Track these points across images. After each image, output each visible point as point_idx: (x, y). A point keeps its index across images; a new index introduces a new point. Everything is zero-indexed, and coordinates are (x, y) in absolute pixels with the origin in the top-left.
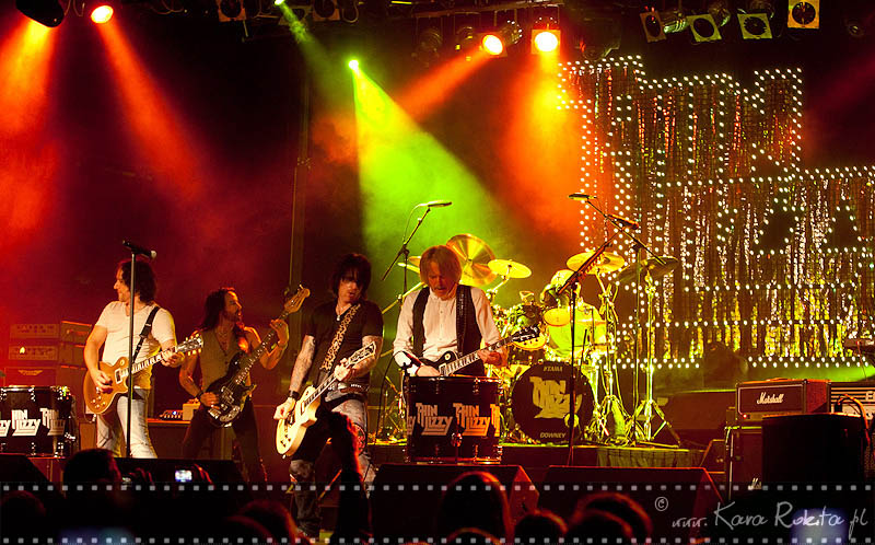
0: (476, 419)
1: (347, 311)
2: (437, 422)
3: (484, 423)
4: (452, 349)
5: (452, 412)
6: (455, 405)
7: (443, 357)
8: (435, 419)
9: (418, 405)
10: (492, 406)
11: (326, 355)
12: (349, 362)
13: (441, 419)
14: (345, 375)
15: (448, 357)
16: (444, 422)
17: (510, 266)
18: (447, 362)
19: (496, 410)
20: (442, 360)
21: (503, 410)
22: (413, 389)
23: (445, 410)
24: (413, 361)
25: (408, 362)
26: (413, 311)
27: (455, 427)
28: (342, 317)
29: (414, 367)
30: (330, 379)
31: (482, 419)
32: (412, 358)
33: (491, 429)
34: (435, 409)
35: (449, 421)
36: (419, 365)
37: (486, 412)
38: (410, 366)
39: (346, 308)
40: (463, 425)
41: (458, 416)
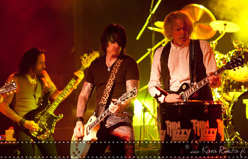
0: (208, 130)
1: (114, 64)
2: (181, 133)
3: (213, 133)
4: (186, 82)
5: (190, 126)
6: (192, 121)
7: (181, 87)
8: (179, 131)
9: (167, 122)
10: (218, 121)
11: (102, 95)
12: (119, 101)
13: (183, 131)
14: (116, 110)
15: (184, 87)
16: (185, 133)
17: (225, 25)
18: (184, 90)
19: (221, 123)
20: (181, 90)
21: (226, 123)
22: (163, 111)
23: (186, 125)
24: (162, 93)
25: (159, 93)
26: (161, 60)
27: (193, 136)
28: (112, 68)
29: (163, 96)
30: (106, 112)
31: (211, 130)
32: (161, 91)
33: (219, 136)
34: (178, 125)
35: (189, 132)
36: (166, 95)
37: (214, 125)
38: (160, 96)
39: (113, 61)
40: (198, 134)
41: (195, 128)
